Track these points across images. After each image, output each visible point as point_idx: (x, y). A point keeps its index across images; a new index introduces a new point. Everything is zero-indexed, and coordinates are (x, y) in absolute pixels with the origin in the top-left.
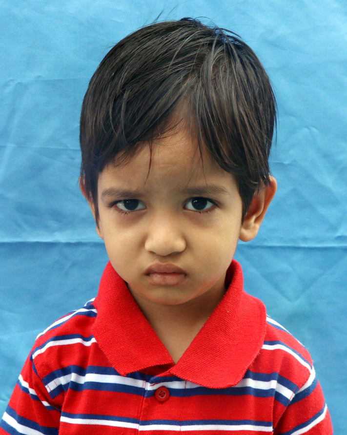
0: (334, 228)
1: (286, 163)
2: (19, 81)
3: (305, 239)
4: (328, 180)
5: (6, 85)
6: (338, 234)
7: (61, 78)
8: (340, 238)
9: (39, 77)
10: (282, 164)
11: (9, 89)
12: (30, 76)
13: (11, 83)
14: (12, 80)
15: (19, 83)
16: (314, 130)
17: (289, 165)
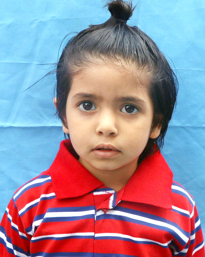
2: (41, 20)
5: (32, 23)
7: (68, 18)
9: (54, 17)
11: (34, 26)
12: (48, 16)
13: (36, 22)
14: (36, 20)
15: (40, 21)
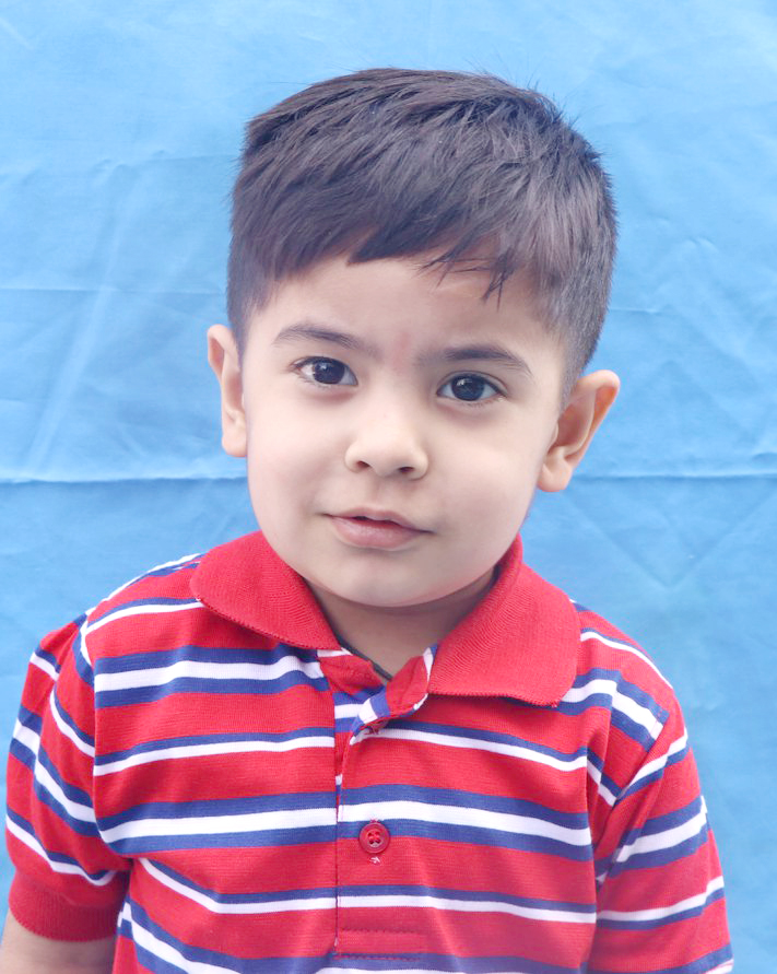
0: (750, 438)
1: (652, 311)
2: (122, 162)
3: (692, 461)
4: (738, 345)
5: (97, 170)
6: (758, 451)
7: (204, 154)
8: (763, 458)
9: (162, 152)
10: (643, 314)
11: (101, 179)
12: (142, 152)
13: (106, 167)
14: (107, 161)
15: (122, 166)
16: (706, 244)
17: (658, 314)
